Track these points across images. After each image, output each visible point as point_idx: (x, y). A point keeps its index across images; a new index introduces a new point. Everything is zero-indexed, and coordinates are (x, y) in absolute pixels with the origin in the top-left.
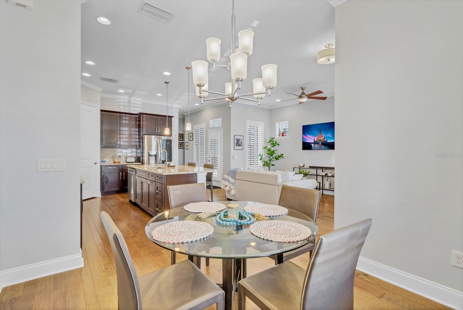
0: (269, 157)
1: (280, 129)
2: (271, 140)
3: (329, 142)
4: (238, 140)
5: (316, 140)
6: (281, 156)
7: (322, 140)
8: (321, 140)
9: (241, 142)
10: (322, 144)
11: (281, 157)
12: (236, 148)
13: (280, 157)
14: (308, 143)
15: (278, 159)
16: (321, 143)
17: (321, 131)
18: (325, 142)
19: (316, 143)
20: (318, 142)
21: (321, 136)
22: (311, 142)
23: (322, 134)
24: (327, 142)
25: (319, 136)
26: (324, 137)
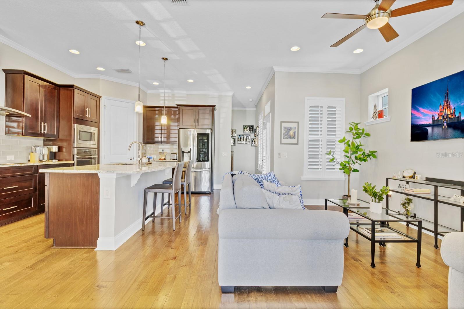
0: (348, 157)
1: (375, 105)
2: (353, 127)
4: (289, 129)
5: (436, 117)
6: (372, 154)
7: (450, 116)
8: (447, 116)
9: (295, 132)
10: (449, 126)
11: (371, 157)
12: (284, 141)
13: (368, 156)
14: (420, 125)
15: (365, 160)
16: (447, 124)
18: (456, 121)
19: (435, 123)
20: (440, 123)
21: (446, 107)
22: (427, 124)
23: (449, 101)
24: (459, 120)
25: (443, 107)
26: (453, 107)
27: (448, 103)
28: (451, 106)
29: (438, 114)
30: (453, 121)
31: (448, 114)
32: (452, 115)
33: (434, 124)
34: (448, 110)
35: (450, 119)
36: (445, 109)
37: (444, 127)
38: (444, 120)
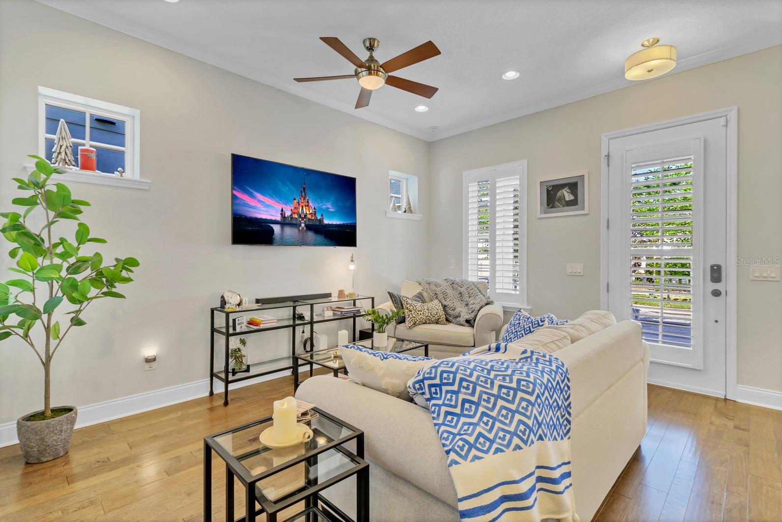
3: (329, 224)
7: (308, 216)
8: (305, 216)
10: (309, 228)
14: (256, 219)
16: (306, 226)
17: (304, 189)
18: (318, 223)
19: (287, 221)
20: (294, 222)
21: (303, 204)
22: (271, 220)
23: (307, 198)
24: (322, 223)
25: (299, 204)
26: (313, 207)
27: (306, 201)
28: (310, 204)
29: (292, 210)
30: (313, 224)
31: (306, 213)
32: (312, 216)
33: (284, 221)
34: (306, 208)
35: (309, 219)
36: (302, 207)
37: (301, 228)
38: (300, 220)
